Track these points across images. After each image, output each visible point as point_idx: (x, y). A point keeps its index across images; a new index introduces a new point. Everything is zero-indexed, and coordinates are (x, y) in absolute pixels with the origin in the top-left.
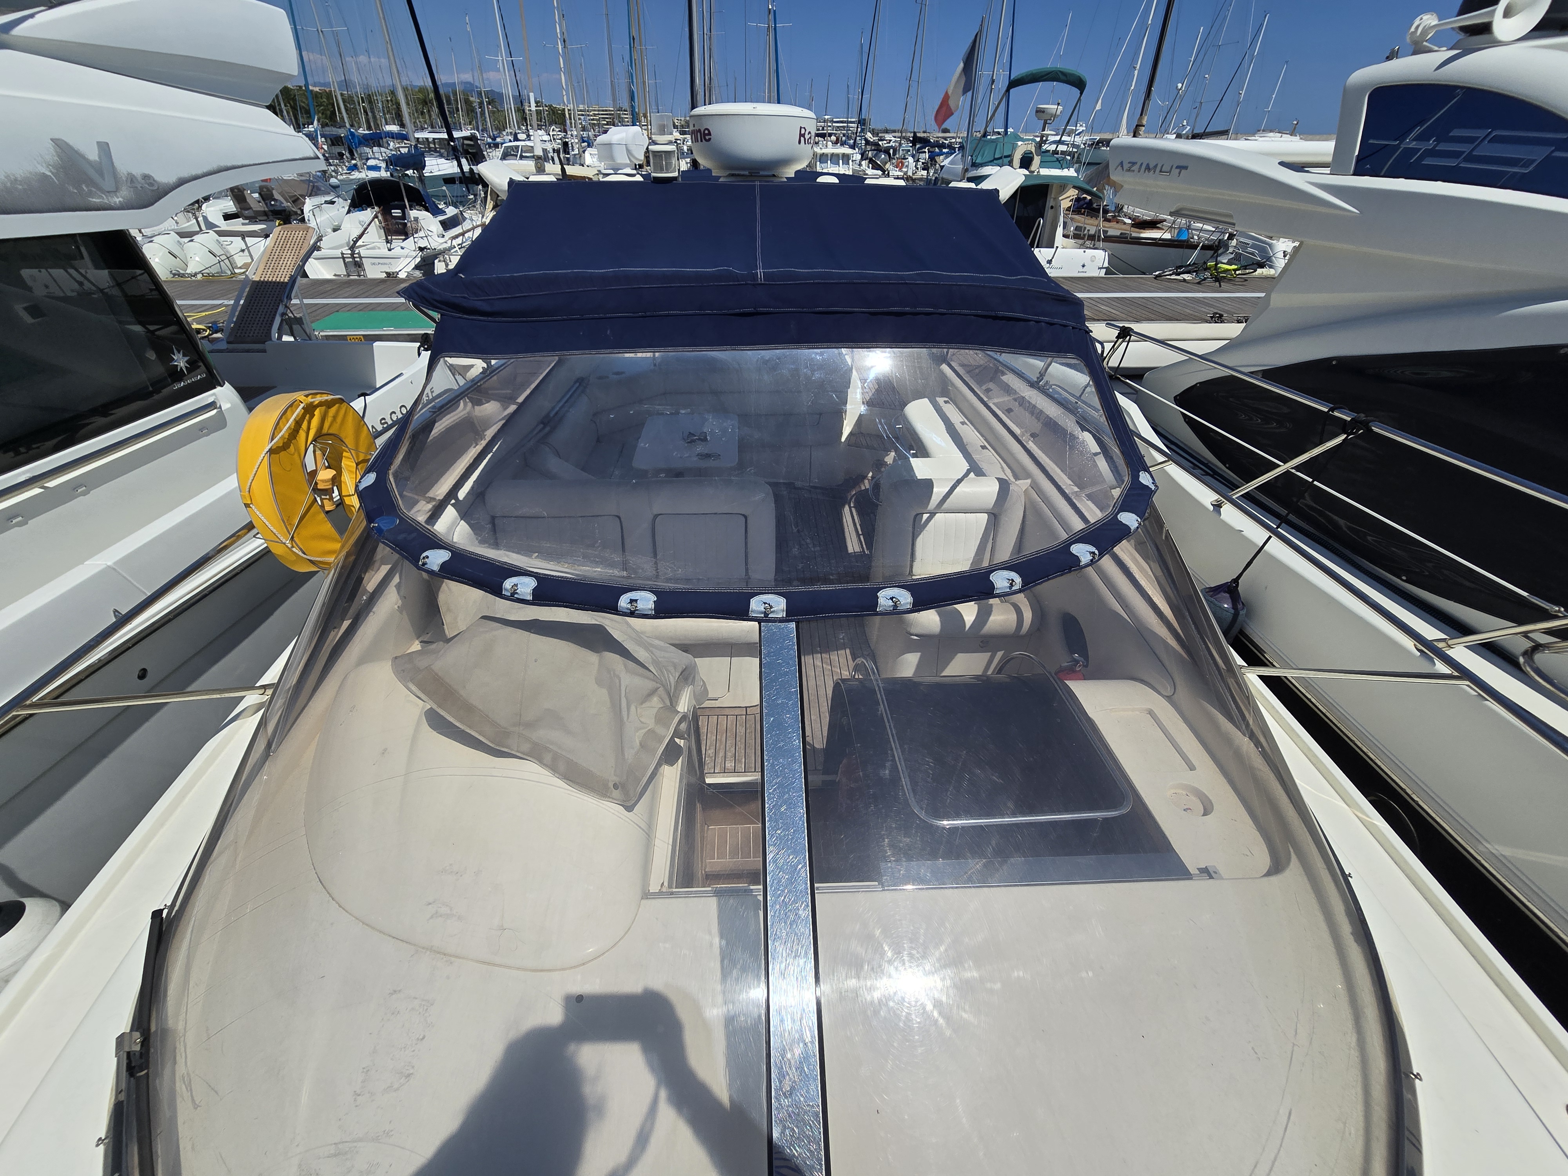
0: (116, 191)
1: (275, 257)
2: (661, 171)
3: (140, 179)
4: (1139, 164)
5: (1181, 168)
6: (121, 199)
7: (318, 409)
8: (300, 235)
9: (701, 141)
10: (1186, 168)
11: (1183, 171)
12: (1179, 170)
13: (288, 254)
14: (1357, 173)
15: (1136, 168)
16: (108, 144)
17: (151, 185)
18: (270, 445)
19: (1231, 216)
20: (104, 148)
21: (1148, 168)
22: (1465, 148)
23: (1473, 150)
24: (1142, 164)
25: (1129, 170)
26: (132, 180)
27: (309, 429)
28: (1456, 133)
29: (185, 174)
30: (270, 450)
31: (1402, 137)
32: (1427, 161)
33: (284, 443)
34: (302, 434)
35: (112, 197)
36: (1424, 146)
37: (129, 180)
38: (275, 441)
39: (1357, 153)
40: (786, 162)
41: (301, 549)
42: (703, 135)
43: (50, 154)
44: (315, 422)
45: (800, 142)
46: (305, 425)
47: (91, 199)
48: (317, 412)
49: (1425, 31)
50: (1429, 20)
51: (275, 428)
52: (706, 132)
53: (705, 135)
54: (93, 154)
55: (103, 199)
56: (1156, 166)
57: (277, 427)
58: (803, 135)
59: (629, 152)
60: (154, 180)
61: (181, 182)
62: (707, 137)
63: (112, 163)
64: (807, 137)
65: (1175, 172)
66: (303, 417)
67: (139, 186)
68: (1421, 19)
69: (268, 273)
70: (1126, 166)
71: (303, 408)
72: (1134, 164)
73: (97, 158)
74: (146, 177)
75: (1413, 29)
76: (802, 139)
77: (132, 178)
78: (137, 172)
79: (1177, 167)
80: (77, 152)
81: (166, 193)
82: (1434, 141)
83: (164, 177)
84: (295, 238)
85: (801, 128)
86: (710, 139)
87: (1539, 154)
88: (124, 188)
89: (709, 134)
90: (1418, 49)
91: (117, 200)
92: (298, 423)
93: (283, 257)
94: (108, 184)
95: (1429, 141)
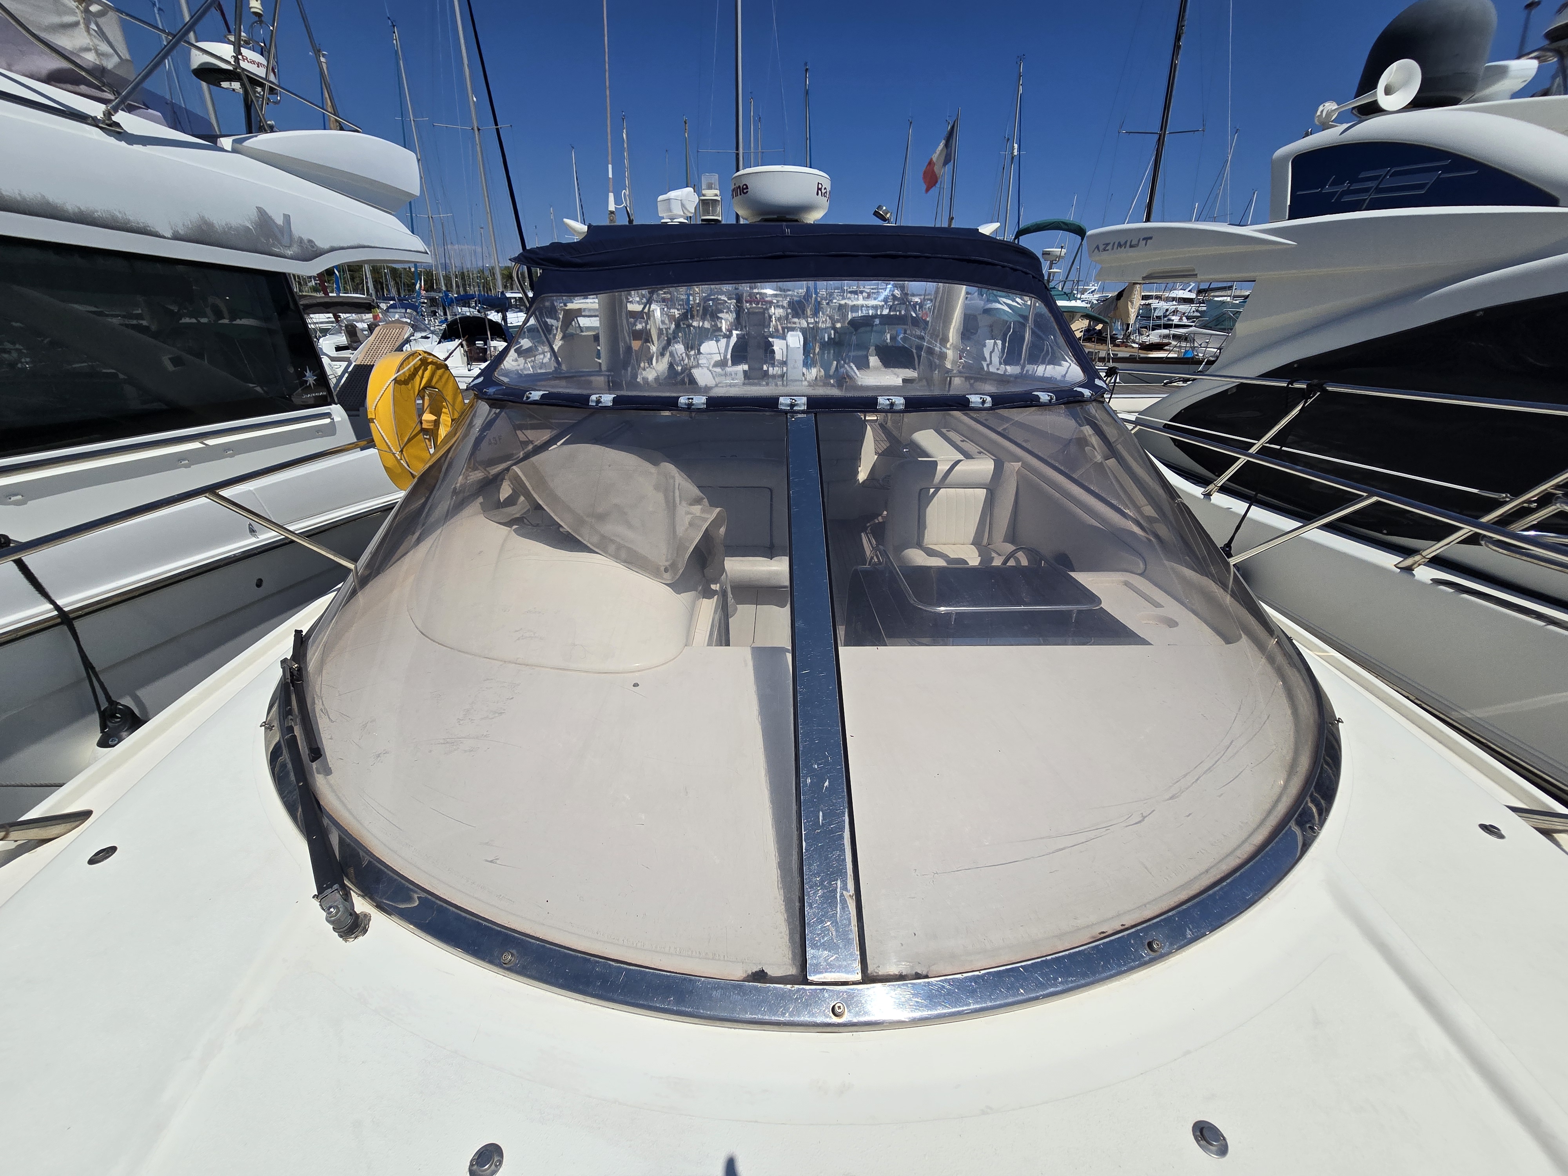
0: (289, 247)
1: (374, 348)
2: (708, 214)
3: (306, 241)
4: (1111, 245)
5: (1146, 239)
6: (292, 252)
7: (430, 366)
8: (397, 331)
9: (741, 194)
10: (1151, 238)
11: (1149, 241)
12: (1145, 241)
13: (385, 346)
14: (1291, 218)
15: (1109, 247)
16: (289, 216)
17: (313, 247)
18: (396, 375)
19: (1194, 270)
20: (287, 218)
21: (1120, 245)
22: (1372, 184)
23: (1379, 184)
24: (1114, 243)
25: (1104, 250)
26: (301, 241)
27: (422, 378)
28: (1363, 175)
29: (336, 244)
30: (395, 379)
31: (1323, 187)
32: (1346, 199)
33: (405, 379)
34: (418, 378)
35: (287, 250)
36: (1339, 189)
37: (299, 241)
38: (398, 374)
39: (1289, 203)
40: (807, 208)
41: (407, 462)
42: (742, 190)
43: (254, 214)
44: (427, 374)
45: (818, 194)
46: (420, 373)
47: (273, 249)
48: (429, 367)
49: (1329, 114)
50: (1330, 106)
51: (400, 366)
52: (745, 187)
53: (743, 189)
54: (280, 221)
55: (281, 249)
56: (1126, 242)
57: (401, 365)
58: (820, 189)
59: (683, 205)
60: (315, 244)
61: (333, 249)
62: (745, 191)
63: (291, 230)
64: (823, 191)
65: (1143, 243)
66: (420, 367)
67: (305, 246)
68: (1324, 106)
69: (367, 360)
70: (1101, 247)
71: (420, 359)
72: (1107, 244)
73: (282, 224)
74: (310, 241)
75: (1319, 113)
76: (820, 192)
77: (301, 240)
78: (305, 237)
79: (1144, 239)
80: (270, 217)
81: (321, 255)
82: (1347, 184)
83: (322, 243)
84: (392, 334)
85: (818, 183)
86: (747, 192)
87: (1430, 179)
88: (295, 246)
89: (747, 188)
90: (1325, 126)
91: (289, 252)
92: (416, 370)
93: (381, 348)
94: (285, 240)
95: (1344, 184)
